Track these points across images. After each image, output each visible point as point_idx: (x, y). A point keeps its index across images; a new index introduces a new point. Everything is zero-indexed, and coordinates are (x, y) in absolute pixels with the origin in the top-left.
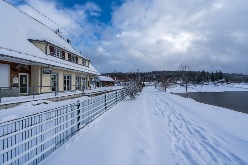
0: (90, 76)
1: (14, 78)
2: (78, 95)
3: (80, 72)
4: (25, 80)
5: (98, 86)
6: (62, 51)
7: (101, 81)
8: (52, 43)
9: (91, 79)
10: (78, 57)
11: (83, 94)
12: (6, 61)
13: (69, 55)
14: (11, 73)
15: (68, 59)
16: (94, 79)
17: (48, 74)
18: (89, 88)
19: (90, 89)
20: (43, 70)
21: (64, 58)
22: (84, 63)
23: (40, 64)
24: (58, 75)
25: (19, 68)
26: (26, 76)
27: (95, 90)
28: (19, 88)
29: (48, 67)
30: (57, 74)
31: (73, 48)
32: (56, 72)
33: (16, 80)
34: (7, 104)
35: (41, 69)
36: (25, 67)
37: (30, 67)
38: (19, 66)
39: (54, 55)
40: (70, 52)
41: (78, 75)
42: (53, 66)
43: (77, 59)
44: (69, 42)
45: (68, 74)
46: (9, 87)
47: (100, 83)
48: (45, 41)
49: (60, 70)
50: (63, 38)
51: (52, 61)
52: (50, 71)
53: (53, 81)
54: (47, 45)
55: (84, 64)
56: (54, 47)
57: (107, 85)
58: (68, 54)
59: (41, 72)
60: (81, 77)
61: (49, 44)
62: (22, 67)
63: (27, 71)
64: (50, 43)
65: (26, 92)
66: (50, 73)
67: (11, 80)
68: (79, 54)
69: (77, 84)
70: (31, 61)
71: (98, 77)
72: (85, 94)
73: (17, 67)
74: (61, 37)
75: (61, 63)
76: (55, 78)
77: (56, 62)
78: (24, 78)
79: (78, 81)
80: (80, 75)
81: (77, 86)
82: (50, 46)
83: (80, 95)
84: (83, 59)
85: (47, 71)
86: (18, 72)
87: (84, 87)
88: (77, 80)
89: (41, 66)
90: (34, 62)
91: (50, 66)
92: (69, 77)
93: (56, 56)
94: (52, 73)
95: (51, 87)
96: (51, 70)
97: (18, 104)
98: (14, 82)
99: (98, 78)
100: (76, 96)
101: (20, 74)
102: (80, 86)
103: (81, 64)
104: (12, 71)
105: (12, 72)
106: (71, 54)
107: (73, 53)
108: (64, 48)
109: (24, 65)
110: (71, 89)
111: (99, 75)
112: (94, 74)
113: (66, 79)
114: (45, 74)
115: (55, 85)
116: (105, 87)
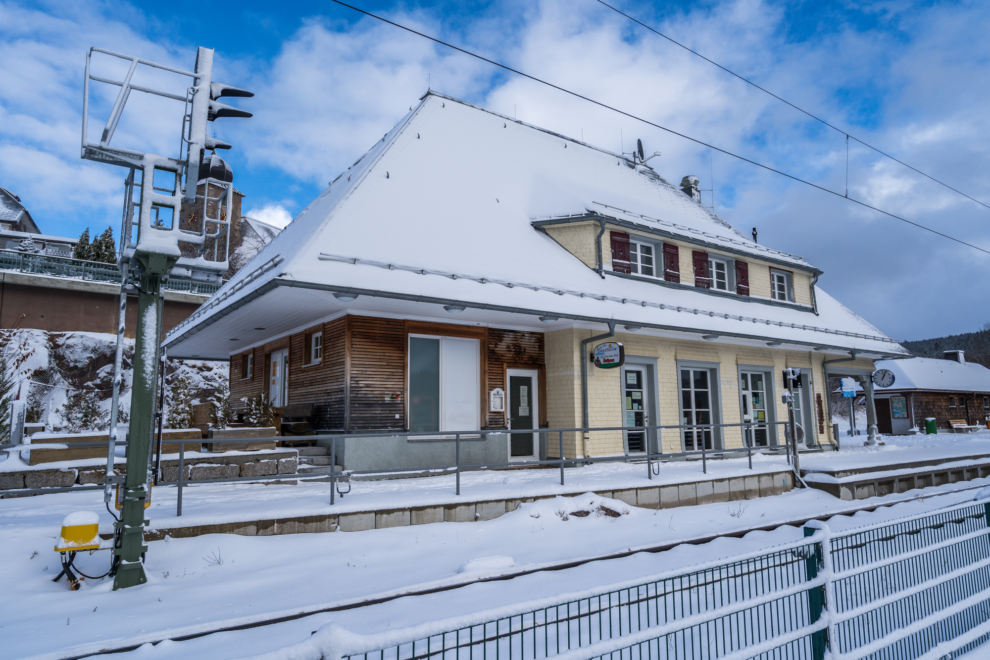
0: (825, 363)
1: (492, 393)
2: (766, 483)
3: (762, 344)
4: (526, 399)
5: (885, 428)
6: (666, 245)
7: (906, 394)
8: (619, 216)
9: (833, 381)
10: (747, 259)
11: (792, 473)
12: (468, 327)
13: (700, 260)
14: (485, 372)
15: (697, 281)
16: (857, 378)
17: (609, 365)
18: (823, 439)
19: (836, 448)
20: (589, 347)
21: (677, 278)
22: (781, 288)
23: (576, 324)
24: (650, 368)
25: (508, 347)
26: (527, 381)
27: (872, 451)
28: (509, 435)
29: (610, 335)
30: (649, 362)
31: (716, 219)
32: (641, 353)
33: (499, 401)
34: (476, 503)
35: (584, 343)
36: (525, 343)
37: (540, 339)
38: (508, 340)
39: (629, 272)
40: (702, 243)
41: (754, 363)
42: (629, 325)
43: (742, 270)
44: (690, 194)
45: (698, 360)
46: (479, 429)
47: (897, 405)
48: (591, 215)
49: (662, 341)
50: (663, 181)
51: (623, 301)
52: (618, 352)
53: (634, 401)
54: (599, 230)
55: (782, 297)
56: (626, 235)
57: (955, 418)
58: (695, 253)
59: (583, 358)
60: (768, 375)
61: (607, 225)
62: (514, 345)
63: (531, 358)
64: (612, 220)
65: (530, 453)
66: (617, 360)
67: (484, 401)
68: (750, 247)
69: (751, 416)
70: (545, 315)
71: (880, 366)
72: (808, 478)
73: (502, 347)
74: (655, 177)
75: (662, 307)
76: (639, 385)
77: (643, 304)
78: (523, 389)
79: (755, 395)
80: (766, 363)
81: (753, 428)
82: (613, 234)
83: (778, 481)
84: (773, 265)
85: (607, 354)
86: (505, 365)
87: (793, 434)
88: (749, 393)
89: (581, 331)
90: (556, 316)
91: (618, 329)
92: (704, 374)
93: (639, 274)
94: (626, 360)
95: (626, 432)
96: (622, 349)
97: (510, 505)
98: (493, 409)
99: (885, 372)
100: (752, 484)
101: (510, 372)
102: (767, 428)
103: (769, 298)
104: (487, 363)
105: (487, 368)
106: (708, 250)
107: (716, 247)
108: (672, 230)
109: (523, 334)
110: (719, 447)
111: (886, 356)
112: (853, 352)
113: (693, 390)
114: (596, 369)
115: (639, 418)
116: (942, 436)
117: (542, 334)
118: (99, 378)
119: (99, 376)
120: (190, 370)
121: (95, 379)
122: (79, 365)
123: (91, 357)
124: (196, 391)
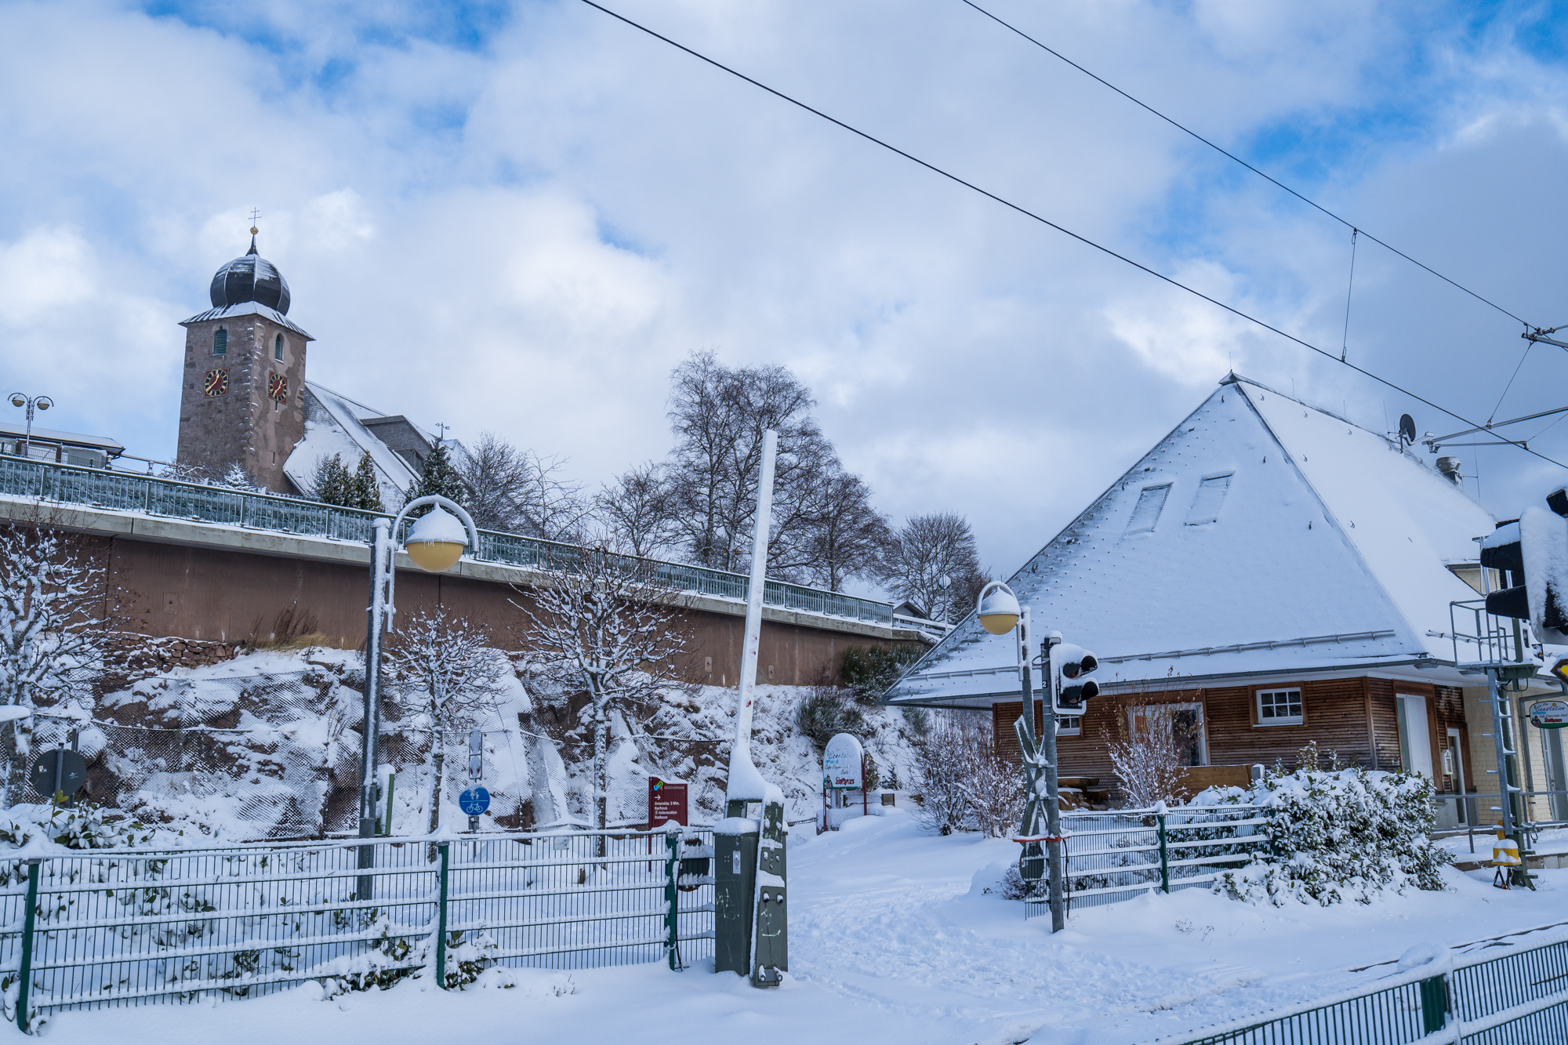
1: (1444, 755)
12: (1421, 683)
14: (1435, 731)
17: (1553, 725)
20: (1527, 705)
25: (1445, 705)
29: (1561, 694)
35: (1521, 700)
36: (1453, 699)
37: (1459, 694)
38: (1444, 697)
52: (1566, 711)
59: (1521, 718)
62: (1448, 702)
63: (1458, 715)
65: (1462, 820)
66: (1565, 720)
67: (1438, 764)
73: (1442, 705)
85: (1550, 713)
86: (1446, 724)
98: (1445, 772)
101: (1449, 732)
104: (1436, 722)
109: (1451, 690)
117: (1461, 689)
118: (583, 724)
119: (582, 721)
120: (674, 711)
121: (578, 726)
122: (557, 704)
123: (568, 693)
124: (687, 745)
